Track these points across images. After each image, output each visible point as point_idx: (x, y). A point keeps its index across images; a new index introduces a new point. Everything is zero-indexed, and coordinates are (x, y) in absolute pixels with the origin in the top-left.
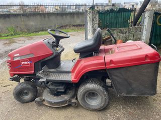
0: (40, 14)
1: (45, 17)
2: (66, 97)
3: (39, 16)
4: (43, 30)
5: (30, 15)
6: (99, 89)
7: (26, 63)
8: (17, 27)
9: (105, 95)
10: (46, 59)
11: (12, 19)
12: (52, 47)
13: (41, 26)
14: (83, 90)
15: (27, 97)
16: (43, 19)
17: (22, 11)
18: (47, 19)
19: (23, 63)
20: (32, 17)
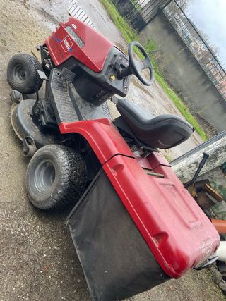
0: (204, 75)
1: (204, 84)
2: (34, 133)
3: (199, 74)
4: (177, 92)
5: (192, 61)
6: (61, 175)
7: (67, 44)
8: (162, 54)
9: (55, 192)
10: (85, 69)
11: (170, 39)
12: (110, 66)
13: (184, 87)
14: (51, 150)
15: (18, 80)
16: (200, 83)
17: (201, 58)
18: (203, 89)
19: (65, 41)
20: (191, 65)
